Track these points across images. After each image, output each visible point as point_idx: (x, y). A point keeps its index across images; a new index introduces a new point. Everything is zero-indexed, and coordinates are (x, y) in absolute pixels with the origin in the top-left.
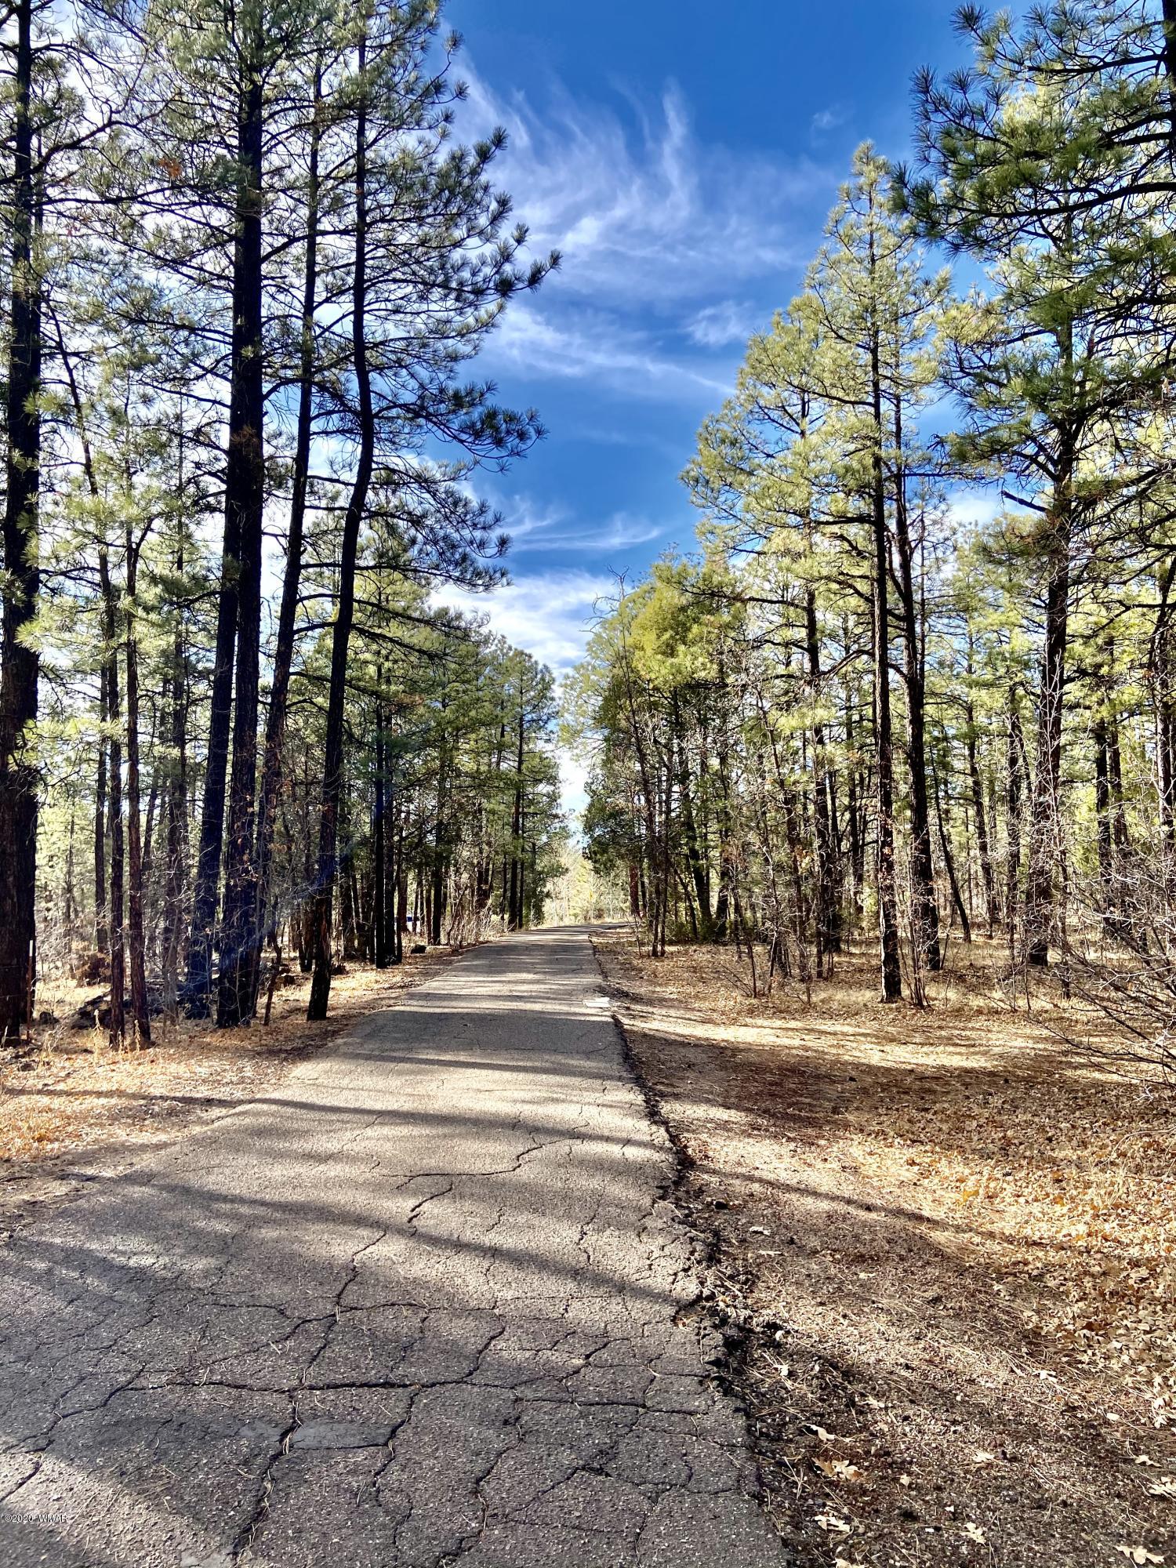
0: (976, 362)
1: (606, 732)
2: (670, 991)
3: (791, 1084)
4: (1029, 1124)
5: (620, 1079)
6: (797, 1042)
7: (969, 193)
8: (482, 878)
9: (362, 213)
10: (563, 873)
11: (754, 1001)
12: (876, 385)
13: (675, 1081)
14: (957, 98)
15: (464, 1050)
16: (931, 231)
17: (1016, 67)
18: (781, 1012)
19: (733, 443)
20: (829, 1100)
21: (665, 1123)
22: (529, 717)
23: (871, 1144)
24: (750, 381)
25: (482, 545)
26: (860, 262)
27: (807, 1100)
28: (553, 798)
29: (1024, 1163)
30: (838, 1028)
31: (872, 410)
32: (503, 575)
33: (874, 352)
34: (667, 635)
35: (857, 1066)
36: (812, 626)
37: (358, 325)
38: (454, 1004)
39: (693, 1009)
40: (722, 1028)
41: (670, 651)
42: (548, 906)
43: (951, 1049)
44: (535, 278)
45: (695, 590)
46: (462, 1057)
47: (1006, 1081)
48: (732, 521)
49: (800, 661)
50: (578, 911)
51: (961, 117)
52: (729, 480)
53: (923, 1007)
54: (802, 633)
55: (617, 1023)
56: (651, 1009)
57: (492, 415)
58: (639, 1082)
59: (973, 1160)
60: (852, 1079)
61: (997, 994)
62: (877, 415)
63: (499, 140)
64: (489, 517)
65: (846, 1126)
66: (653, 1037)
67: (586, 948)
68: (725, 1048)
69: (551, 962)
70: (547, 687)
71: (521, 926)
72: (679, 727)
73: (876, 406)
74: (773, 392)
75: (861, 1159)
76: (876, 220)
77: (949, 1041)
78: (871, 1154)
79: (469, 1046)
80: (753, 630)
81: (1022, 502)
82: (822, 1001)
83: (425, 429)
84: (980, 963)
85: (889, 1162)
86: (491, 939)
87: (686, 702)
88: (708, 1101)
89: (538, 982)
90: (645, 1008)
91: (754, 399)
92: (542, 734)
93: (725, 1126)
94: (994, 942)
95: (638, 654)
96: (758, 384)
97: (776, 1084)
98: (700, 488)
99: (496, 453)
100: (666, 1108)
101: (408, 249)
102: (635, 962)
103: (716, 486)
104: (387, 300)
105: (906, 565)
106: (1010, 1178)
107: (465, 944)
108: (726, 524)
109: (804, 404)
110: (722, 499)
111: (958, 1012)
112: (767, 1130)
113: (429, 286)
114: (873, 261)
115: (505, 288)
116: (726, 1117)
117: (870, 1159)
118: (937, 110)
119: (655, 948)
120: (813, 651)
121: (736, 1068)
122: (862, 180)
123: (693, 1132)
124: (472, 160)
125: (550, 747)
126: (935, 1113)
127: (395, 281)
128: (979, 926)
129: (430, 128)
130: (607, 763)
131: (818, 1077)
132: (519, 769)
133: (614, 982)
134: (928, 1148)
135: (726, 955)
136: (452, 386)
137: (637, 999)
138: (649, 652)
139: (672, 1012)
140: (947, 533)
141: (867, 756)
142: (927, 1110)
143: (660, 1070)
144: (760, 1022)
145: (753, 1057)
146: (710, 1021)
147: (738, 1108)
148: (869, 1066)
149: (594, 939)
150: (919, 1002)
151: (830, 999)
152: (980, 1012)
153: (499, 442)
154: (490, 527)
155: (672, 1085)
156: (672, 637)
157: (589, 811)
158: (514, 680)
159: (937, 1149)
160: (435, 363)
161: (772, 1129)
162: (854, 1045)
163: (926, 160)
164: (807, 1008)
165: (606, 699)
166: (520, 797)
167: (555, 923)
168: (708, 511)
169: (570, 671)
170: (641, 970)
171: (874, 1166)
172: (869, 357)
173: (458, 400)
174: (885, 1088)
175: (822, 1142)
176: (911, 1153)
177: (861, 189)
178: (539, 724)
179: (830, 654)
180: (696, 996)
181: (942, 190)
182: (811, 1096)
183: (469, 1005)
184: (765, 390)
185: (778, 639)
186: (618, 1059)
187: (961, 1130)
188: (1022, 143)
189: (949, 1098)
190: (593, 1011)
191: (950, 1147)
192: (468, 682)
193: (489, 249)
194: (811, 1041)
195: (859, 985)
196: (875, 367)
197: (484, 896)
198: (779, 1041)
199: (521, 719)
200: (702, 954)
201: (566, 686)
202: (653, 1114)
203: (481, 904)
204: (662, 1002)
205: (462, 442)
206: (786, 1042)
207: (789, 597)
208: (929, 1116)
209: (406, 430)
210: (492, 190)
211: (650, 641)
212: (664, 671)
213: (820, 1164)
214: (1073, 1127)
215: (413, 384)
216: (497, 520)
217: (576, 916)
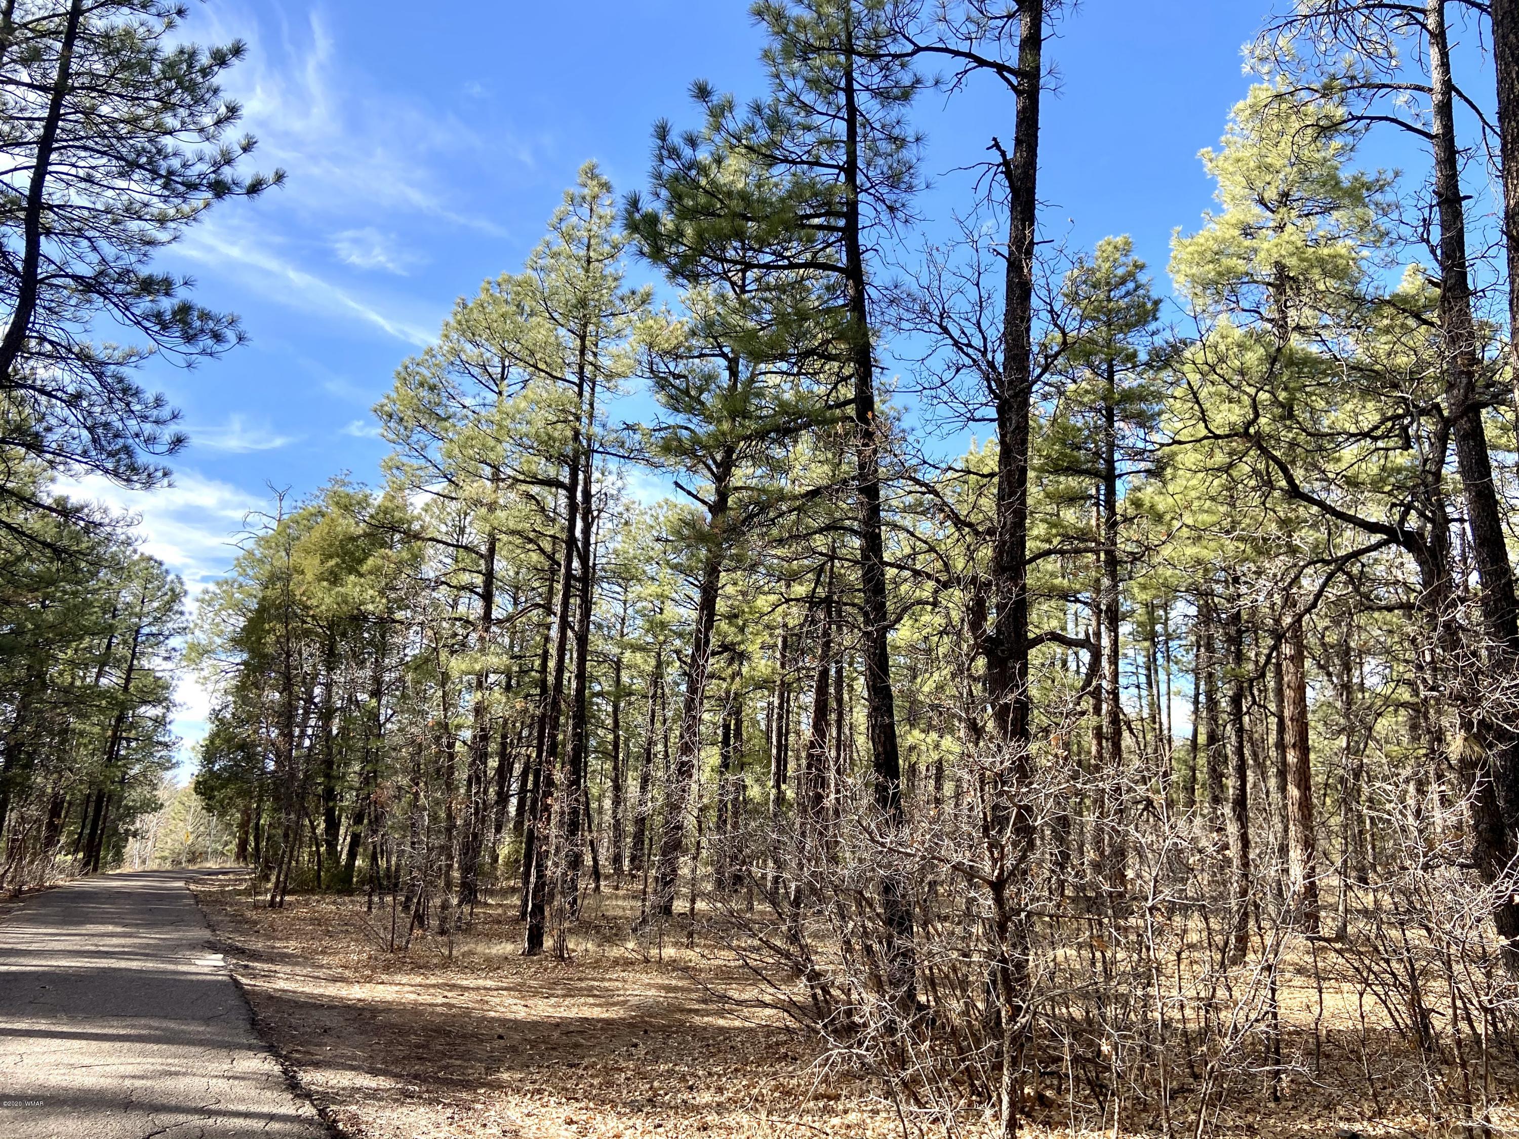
0: (663, 368)
1: (245, 656)
2: (292, 946)
3: (438, 1045)
4: (671, 1072)
5: (250, 1048)
6: (440, 1000)
7: (689, 231)
8: (55, 811)
9: (65, 73)
10: (155, 810)
11: (390, 956)
12: (581, 368)
13: (312, 1049)
14: (687, 152)
15: (43, 1017)
16: (657, 255)
17: (734, 141)
18: (419, 967)
19: (432, 388)
20: (481, 1061)
21: (308, 1096)
22: (145, 630)
23: (529, 1105)
24: (454, 336)
25: (151, 440)
26: (578, 259)
27: (458, 1062)
28: (160, 722)
29: (671, 1113)
30: (481, 982)
31: (576, 389)
32: (165, 475)
33: (583, 338)
34: (332, 563)
35: (503, 1022)
36: (489, 576)
37: (37, 183)
38: (22, 960)
39: (322, 966)
40: (357, 986)
41: (334, 578)
42: (132, 847)
43: (591, 1000)
44: (255, 188)
45: (373, 522)
46: (43, 1025)
47: (646, 1032)
48: (422, 462)
49: (472, 607)
50: (166, 854)
51: (689, 169)
52: (423, 422)
53: (563, 959)
54: (479, 580)
55: (236, 983)
56: (273, 968)
57: (184, 310)
58: (272, 1050)
59: (625, 1114)
60: (500, 1037)
61: (631, 945)
62: (580, 394)
63: (237, 51)
64: (165, 413)
65: (499, 1086)
66: (279, 999)
67: (185, 896)
68: (363, 1009)
69: (141, 912)
70: (175, 597)
71: (95, 869)
72: (331, 659)
73: (580, 386)
74: (476, 351)
75: (519, 1122)
76: (595, 228)
77: (589, 992)
78: (529, 1115)
79: (50, 1012)
80: (429, 571)
81: (689, 493)
82: (463, 955)
83: (96, 306)
84: (610, 913)
85: (548, 1123)
86: (61, 883)
87: (344, 635)
88: (352, 1068)
89: (129, 935)
90: (266, 966)
91: (456, 353)
92: (162, 651)
93: (373, 1095)
94: (621, 893)
95: (296, 578)
96: (462, 339)
97: (423, 1046)
98: (392, 424)
99: (184, 348)
100: (309, 1077)
101: (112, 123)
102: (248, 914)
103: (410, 426)
104: (73, 165)
105: (586, 532)
106: (660, 1130)
107: (25, 888)
108: (415, 463)
109: (504, 367)
110: (415, 438)
111: (597, 964)
112: (420, 1098)
113: (134, 165)
114: (589, 262)
115: (220, 189)
116: (374, 1085)
117: (528, 1121)
118: (669, 157)
119: (273, 897)
120: (487, 598)
121: (378, 1031)
122: (586, 191)
123: (341, 1103)
124: (204, 59)
125: (169, 665)
126: (585, 1068)
127: (85, 148)
128: (607, 877)
129: (159, 15)
130: (241, 690)
131: (464, 1036)
132: (126, 689)
133: (223, 936)
134: (582, 1105)
135: (354, 905)
136: (144, 271)
137: (255, 956)
138: (309, 577)
139: (298, 970)
140: (621, 509)
141: (531, 707)
142: (576, 1066)
143: (293, 1036)
144: (398, 978)
145: (395, 1018)
146: (343, 980)
147: (385, 1073)
148: (515, 1021)
149: (192, 887)
150: (560, 955)
151: (471, 953)
152: (616, 962)
153: (189, 338)
154: (164, 422)
155: (309, 1053)
156: (337, 565)
157: (212, 742)
158: (136, 586)
159: (591, 1105)
160: (127, 242)
161: (426, 1095)
162: (498, 1000)
163: (658, 195)
164: (447, 963)
165: (250, 620)
166: (120, 719)
167: (137, 867)
168: (398, 448)
169: (212, 587)
170: (256, 923)
171: (534, 1128)
172: (578, 342)
173: (148, 286)
174: (534, 1044)
175: (479, 1106)
176: (569, 1110)
177: (584, 198)
178: (157, 639)
179: (502, 605)
180: (323, 952)
181: (667, 222)
182: (460, 1057)
183: (44, 963)
184: (469, 347)
185: (454, 582)
186: (244, 1025)
187: (610, 1084)
188: (736, 205)
189: (597, 1050)
190: (206, 970)
191: (603, 1103)
192: (78, 583)
193: (210, 150)
194: (454, 998)
195: (501, 937)
196: (582, 353)
197: (54, 830)
198: (420, 999)
199: (137, 632)
200: (326, 906)
201: (202, 601)
202: (293, 1086)
203: (51, 842)
204: (284, 958)
205: (146, 329)
206: (428, 999)
207: (465, 541)
208: (580, 1072)
209: (73, 302)
210: (221, 94)
211: (312, 566)
212: (327, 600)
213: (479, 1131)
214: (710, 1074)
215: (94, 258)
216: (175, 417)
217: (164, 858)
